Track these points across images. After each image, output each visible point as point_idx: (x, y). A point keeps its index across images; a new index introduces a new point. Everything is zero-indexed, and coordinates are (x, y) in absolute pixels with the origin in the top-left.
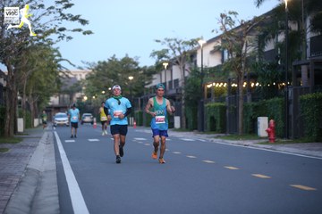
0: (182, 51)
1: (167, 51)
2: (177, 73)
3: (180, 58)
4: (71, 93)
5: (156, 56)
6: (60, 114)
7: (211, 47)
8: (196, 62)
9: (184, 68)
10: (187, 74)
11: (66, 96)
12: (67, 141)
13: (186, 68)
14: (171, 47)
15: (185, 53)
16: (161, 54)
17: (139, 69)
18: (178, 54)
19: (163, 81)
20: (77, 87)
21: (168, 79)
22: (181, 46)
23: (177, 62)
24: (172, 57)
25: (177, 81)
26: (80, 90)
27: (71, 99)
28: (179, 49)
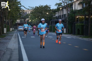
0: (67, 3)
2: (65, 12)
3: (66, 6)
4: (25, 18)
5: (57, 5)
6: (20, 26)
7: (78, 2)
8: (72, 8)
9: (68, 10)
10: (69, 12)
11: (23, 20)
13: (69, 10)
14: (63, 2)
15: (68, 4)
16: (59, 4)
17: (51, 10)
18: (66, 4)
19: (60, 15)
20: (27, 16)
21: (62, 14)
22: (67, 1)
23: (65, 8)
24: (64, 5)
25: (65, 15)
26: (28, 18)
27: (25, 21)
28: (66, 3)
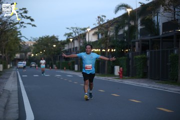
1: (72, 33)
2: (76, 44)
3: (78, 37)
4: (26, 52)
5: (67, 36)
6: (20, 62)
7: (93, 32)
8: (86, 39)
9: (80, 41)
10: (81, 44)
11: (23, 54)
12: (23, 76)
14: (74, 32)
15: (80, 34)
16: (69, 35)
17: (58, 42)
18: (77, 35)
19: (70, 48)
20: (29, 49)
21: (72, 47)
22: (79, 31)
23: (77, 39)
24: (74, 36)
25: (76, 48)
26: (30, 51)
27: (26, 55)
28: (78, 33)
